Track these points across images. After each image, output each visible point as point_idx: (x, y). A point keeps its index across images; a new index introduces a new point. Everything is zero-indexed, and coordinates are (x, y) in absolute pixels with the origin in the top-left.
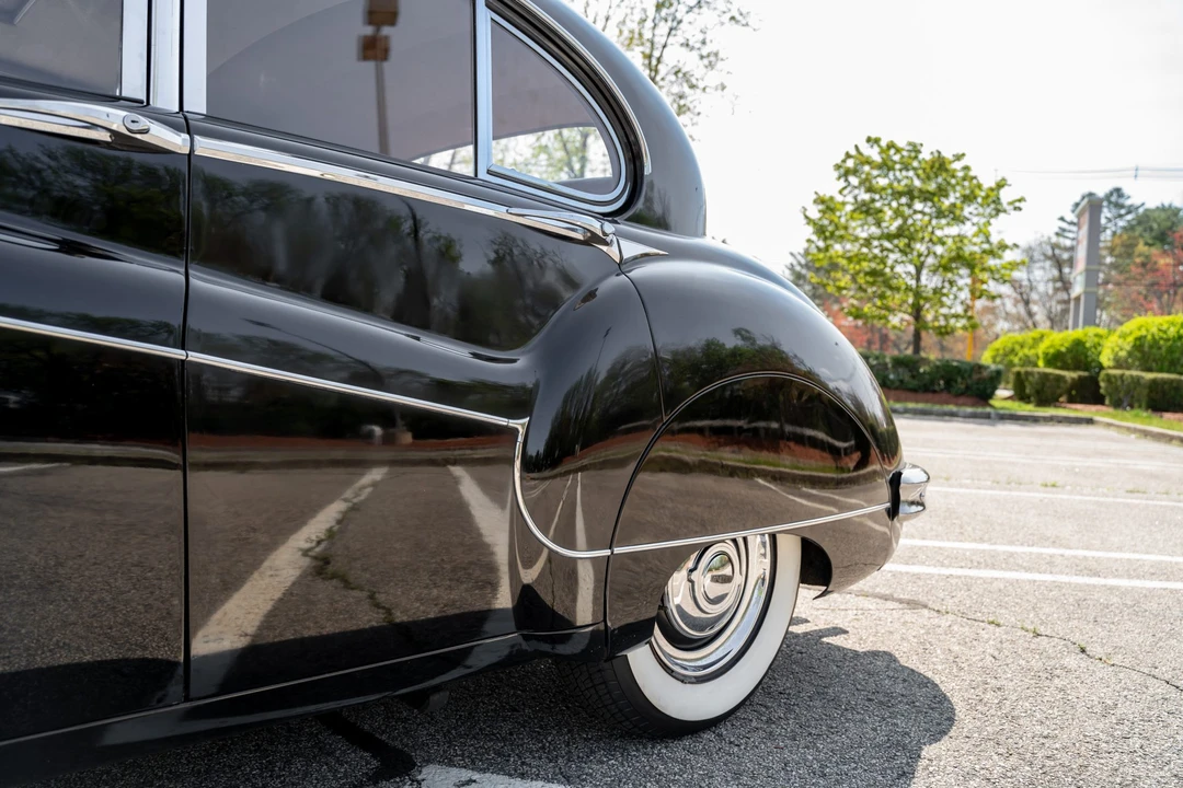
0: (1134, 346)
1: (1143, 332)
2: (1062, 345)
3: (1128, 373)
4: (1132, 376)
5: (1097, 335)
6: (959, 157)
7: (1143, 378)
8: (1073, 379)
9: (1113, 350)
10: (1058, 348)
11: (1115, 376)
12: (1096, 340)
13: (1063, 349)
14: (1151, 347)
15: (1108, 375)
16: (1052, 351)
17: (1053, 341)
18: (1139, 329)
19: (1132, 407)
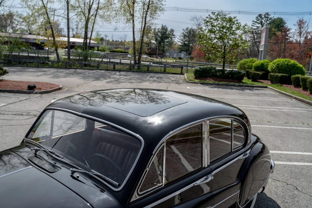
0: (277, 66)
1: (279, 63)
2: (259, 64)
3: (275, 74)
4: (276, 75)
5: (267, 62)
6: (235, 18)
7: (279, 76)
8: (261, 74)
9: (271, 67)
10: (257, 65)
11: (272, 75)
12: (267, 63)
13: (259, 65)
14: (281, 66)
15: (270, 75)
16: (256, 66)
17: (256, 63)
18: (278, 62)
19: (276, 83)
